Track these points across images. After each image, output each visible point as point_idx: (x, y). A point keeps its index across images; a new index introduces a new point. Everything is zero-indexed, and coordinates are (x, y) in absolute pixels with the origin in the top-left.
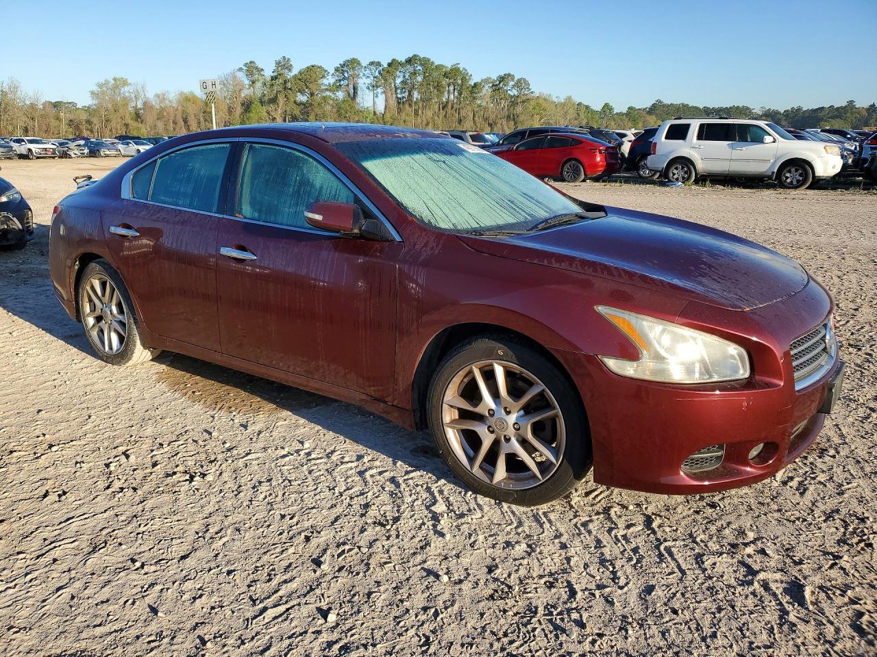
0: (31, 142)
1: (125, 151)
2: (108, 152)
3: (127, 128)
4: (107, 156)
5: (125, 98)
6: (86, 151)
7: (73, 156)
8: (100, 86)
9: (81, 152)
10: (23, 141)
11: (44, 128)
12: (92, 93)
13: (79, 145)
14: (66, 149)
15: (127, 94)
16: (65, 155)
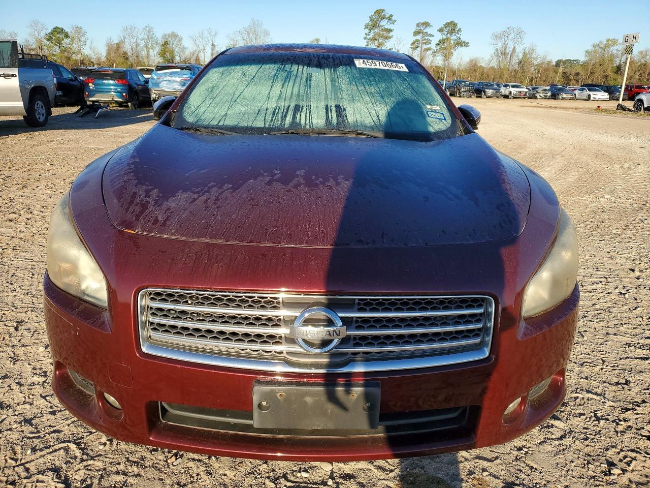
0: (513, 86)
1: (579, 95)
2: (564, 96)
3: (606, 79)
4: (564, 99)
5: (612, 55)
6: (549, 94)
7: (538, 97)
8: (594, 46)
9: (546, 95)
10: (508, 86)
11: (544, 78)
12: (587, 52)
13: (545, 90)
14: (535, 92)
15: (615, 52)
16: (533, 97)
